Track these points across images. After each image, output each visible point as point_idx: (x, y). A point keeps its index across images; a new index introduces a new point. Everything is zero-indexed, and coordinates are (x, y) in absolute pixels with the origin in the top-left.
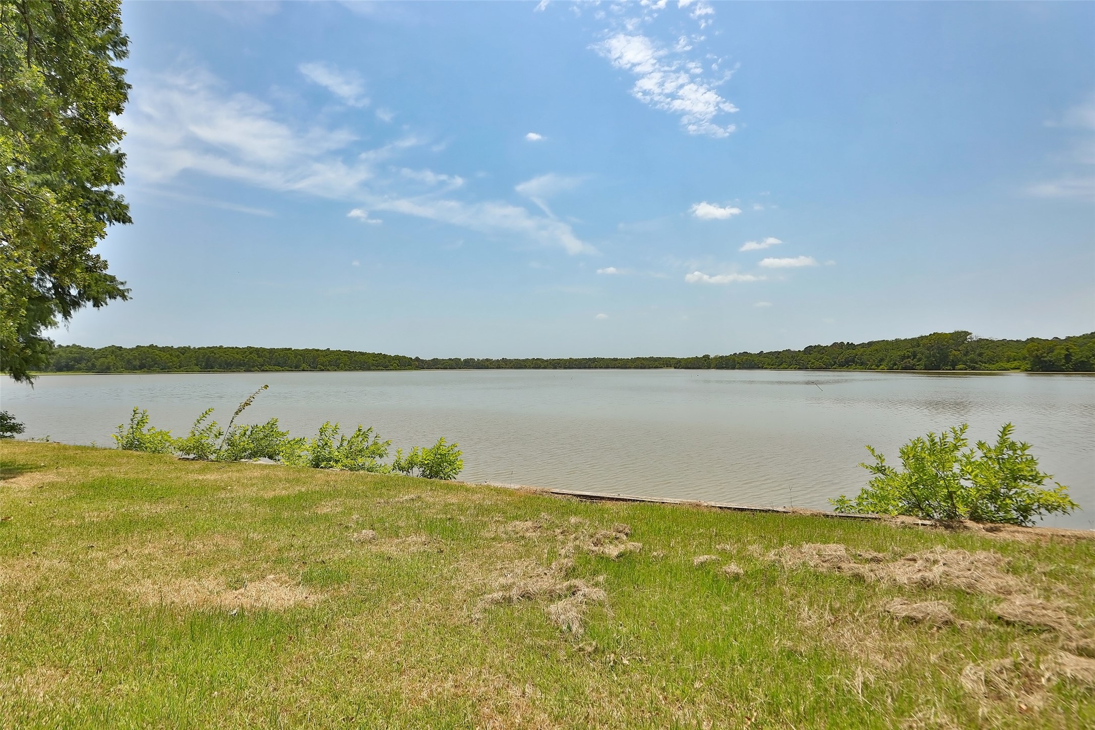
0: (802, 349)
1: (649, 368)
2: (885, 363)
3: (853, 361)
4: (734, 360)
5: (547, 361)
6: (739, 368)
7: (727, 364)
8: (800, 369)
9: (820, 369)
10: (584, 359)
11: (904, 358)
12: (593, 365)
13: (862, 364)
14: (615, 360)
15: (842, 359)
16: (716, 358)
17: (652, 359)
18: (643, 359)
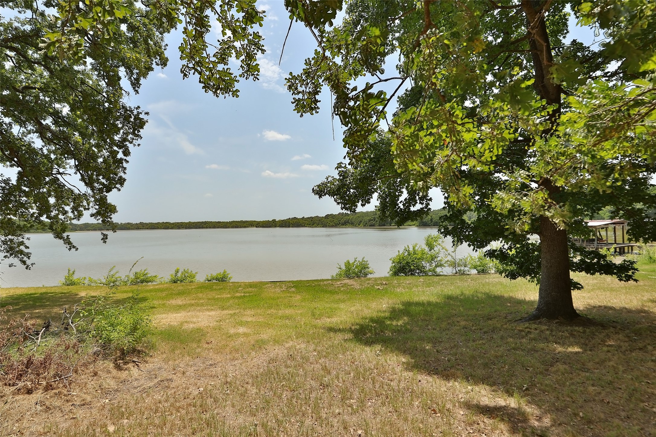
0: (324, 216)
1: (241, 227)
2: (362, 223)
3: (348, 222)
4: (289, 222)
5: (173, 224)
6: (292, 227)
7: (285, 224)
8: (323, 227)
9: (332, 226)
10: (198, 222)
11: (370, 220)
12: (205, 226)
13: (352, 224)
14: (219, 222)
15: (342, 221)
16: (280, 221)
17: (242, 222)
18: (237, 222)
